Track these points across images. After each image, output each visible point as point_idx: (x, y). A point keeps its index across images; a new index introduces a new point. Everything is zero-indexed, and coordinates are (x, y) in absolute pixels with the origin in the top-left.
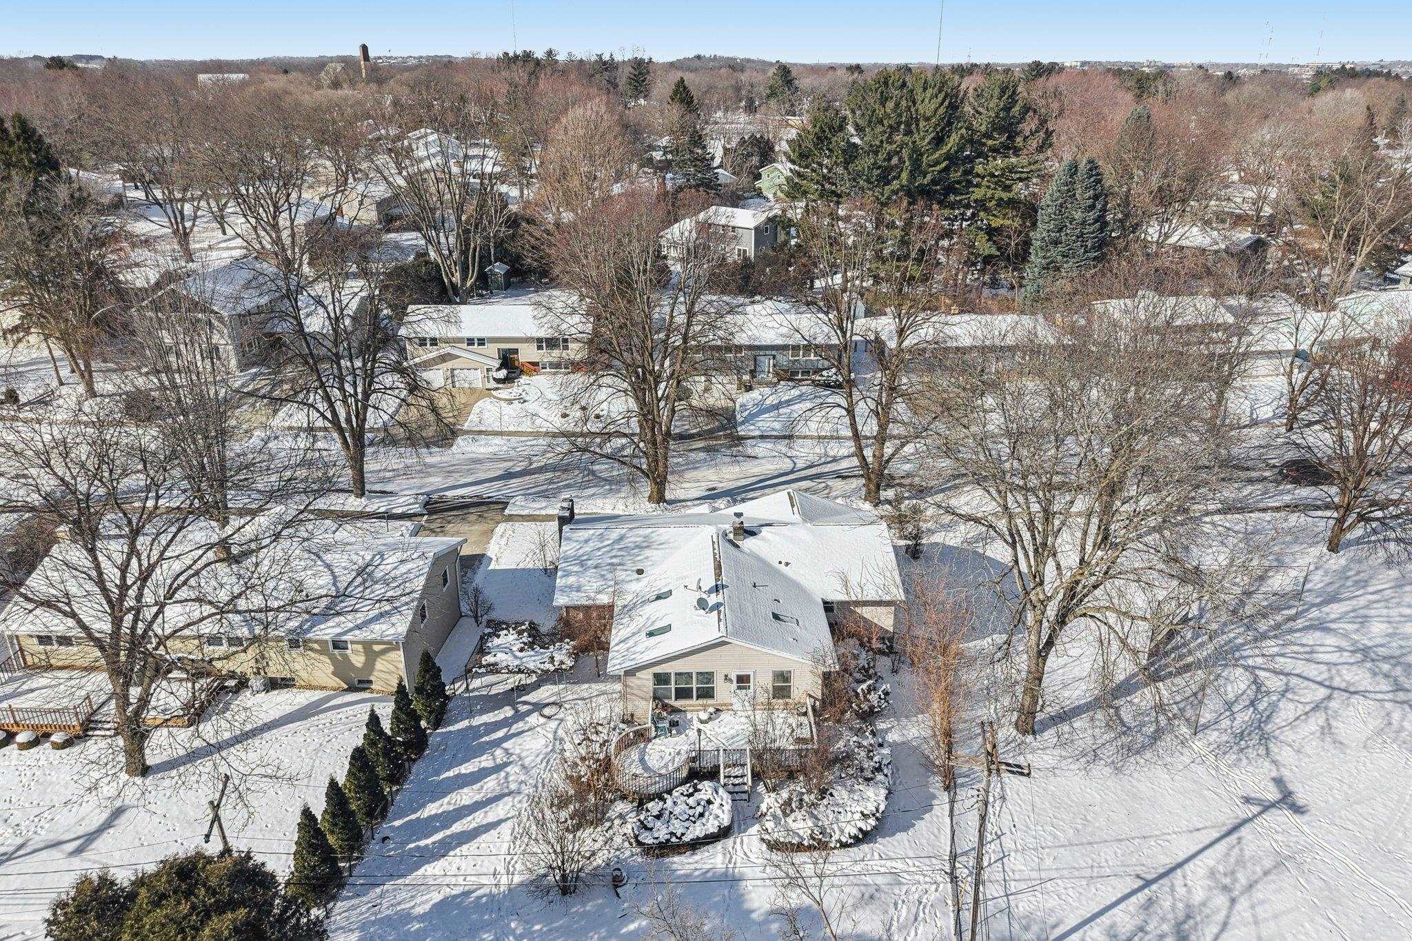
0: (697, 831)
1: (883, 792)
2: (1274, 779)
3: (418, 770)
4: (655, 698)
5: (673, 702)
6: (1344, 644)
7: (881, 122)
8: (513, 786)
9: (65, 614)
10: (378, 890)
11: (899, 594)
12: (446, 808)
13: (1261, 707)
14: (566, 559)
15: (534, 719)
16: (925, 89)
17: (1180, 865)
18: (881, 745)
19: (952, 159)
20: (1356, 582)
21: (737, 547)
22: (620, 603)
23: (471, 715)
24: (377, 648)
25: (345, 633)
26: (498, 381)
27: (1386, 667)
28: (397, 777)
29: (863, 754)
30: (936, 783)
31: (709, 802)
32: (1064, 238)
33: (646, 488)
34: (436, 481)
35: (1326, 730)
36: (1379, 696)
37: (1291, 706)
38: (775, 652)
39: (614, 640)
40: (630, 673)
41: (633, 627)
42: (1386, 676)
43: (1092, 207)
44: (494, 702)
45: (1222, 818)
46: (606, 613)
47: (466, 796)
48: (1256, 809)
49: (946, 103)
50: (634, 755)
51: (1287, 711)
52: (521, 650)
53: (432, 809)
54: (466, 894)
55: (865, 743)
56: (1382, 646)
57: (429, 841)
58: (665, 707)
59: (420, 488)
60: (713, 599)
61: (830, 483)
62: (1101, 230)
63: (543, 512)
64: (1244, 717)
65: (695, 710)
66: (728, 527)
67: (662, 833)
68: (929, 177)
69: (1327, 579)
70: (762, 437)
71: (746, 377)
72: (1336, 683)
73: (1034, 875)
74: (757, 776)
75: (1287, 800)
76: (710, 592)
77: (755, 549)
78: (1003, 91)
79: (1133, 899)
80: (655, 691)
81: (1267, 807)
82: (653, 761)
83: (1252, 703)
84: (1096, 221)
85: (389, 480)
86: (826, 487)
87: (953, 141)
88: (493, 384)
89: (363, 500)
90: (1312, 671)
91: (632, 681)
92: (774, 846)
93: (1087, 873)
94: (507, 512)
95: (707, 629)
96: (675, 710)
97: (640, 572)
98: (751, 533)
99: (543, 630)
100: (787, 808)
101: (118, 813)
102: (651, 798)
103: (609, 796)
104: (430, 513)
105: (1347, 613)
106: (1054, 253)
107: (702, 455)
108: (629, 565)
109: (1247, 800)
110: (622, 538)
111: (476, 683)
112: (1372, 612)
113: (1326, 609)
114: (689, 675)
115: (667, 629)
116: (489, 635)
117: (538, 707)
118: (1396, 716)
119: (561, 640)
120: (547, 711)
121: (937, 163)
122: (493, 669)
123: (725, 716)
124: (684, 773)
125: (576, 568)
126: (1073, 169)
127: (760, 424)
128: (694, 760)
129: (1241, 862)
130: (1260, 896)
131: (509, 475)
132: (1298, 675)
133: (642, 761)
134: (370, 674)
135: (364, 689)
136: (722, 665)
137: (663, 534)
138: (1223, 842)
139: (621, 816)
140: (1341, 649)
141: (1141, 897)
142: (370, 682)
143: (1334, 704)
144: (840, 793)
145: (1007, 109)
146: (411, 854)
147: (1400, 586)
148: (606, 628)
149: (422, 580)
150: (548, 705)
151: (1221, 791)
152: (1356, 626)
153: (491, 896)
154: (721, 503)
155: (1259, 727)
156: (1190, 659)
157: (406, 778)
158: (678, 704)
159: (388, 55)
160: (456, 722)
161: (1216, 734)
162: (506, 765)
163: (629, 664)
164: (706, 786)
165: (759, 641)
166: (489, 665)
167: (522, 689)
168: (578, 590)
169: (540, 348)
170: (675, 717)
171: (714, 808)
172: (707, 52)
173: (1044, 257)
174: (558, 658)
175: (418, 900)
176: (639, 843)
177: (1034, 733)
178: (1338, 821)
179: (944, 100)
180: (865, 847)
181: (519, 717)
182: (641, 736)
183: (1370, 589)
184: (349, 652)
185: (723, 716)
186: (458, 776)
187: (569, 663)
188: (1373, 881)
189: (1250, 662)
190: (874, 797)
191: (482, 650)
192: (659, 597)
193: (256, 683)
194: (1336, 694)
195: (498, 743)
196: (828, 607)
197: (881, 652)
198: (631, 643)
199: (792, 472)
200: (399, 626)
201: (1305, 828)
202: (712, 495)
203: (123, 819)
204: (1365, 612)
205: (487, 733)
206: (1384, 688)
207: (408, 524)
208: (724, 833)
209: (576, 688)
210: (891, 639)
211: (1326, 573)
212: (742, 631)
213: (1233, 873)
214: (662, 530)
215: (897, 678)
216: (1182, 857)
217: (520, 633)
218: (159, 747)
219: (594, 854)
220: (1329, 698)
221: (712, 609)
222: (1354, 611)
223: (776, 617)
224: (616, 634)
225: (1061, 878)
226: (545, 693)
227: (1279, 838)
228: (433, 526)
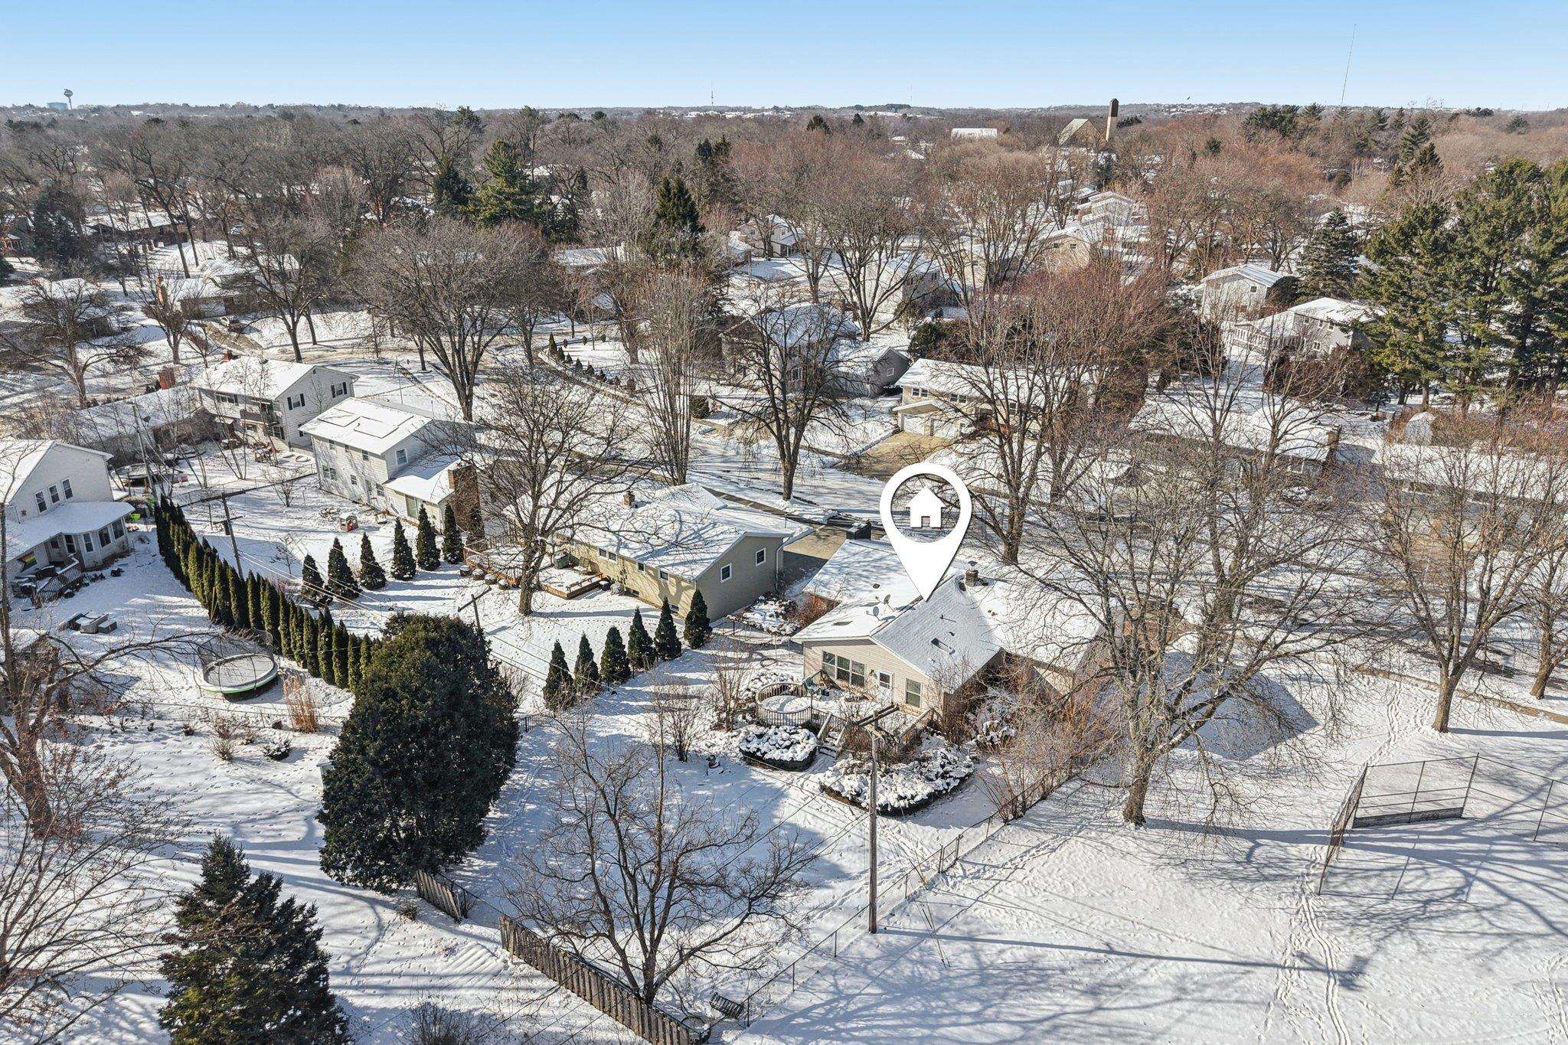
0: (776, 756)
2: (1357, 957)
3: (660, 666)
4: (821, 671)
5: (834, 680)
10: (590, 716)
11: (1076, 667)
17: (1160, 957)
21: (963, 589)
22: (845, 602)
24: (683, 584)
25: (663, 566)
26: (963, 435)
28: (642, 663)
31: (798, 742)
34: (851, 504)
35: (1488, 953)
38: (906, 661)
39: (814, 623)
40: (807, 645)
41: (833, 618)
45: (1252, 953)
46: (829, 606)
48: (1299, 964)
51: (1463, 922)
57: (634, 703)
58: (827, 681)
59: (839, 505)
64: (1398, 905)
65: (848, 692)
73: (1016, 901)
75: (1347, 975)
76: (897, 608)
77: (978, 596)
79: (1082, 953)
80: (824, 666)
83: (1427, 901)
85: (819, 495)
88: (960, 438)
89: (787, 503)
91: (808, 652)
92: (824, 789)
93: (1064, 920)
96: (835, 687)
97: (876, 586)
98: (983, 583)
108: (872, 579)
109: (1300, 955)
111: (742, 633)
114: (848, 661)
115: (847, 623)
116: (761, 601)
120: (765, 663)
124: (802, 722)
125: (835, 570)
128: (815, 716)
129: (1224, 984)
130: (1210, 1009)
133: (783, 704)
134: (678, 603)
135: (671, 612)
136: (871, 661)
141: (1090, 955)
142: (679, 609)
146: (620, 706)
148: (822, 613)
149: (727, 547)
150: (770, 659)
151: (1281, 938)
155: (1403, 920)
157: (652, 668)
158: (838, 683)
161: (1344, 903)
164: (803, 733)
165: (898, 650)
167: (767, 647)
168: (824, 584)
170: (830, 690)
171: (798, 748)
174: (785, 626)
175: (605, 729)
180: (893, 821)
181: (749, 660)
184: (668, 582)
185: (864, 702)
187: (788, 631)
191: (749, 609)
192: (866, 605)
193: (615, 587)
196: (998, 654)
198: (821, 626)
201: (1334, 999)
205: (721, 661)
208: (800, 767)
212: (890, 638)
213: (1205, 985)
216: (1170, 954)
217: (781, 606)
220: (1537, 935)
223: (935, 642)
224: (821, 620)
225: (1036, 913)
226: (777, 653)
227: (1293, 989)
228: (820, 533)
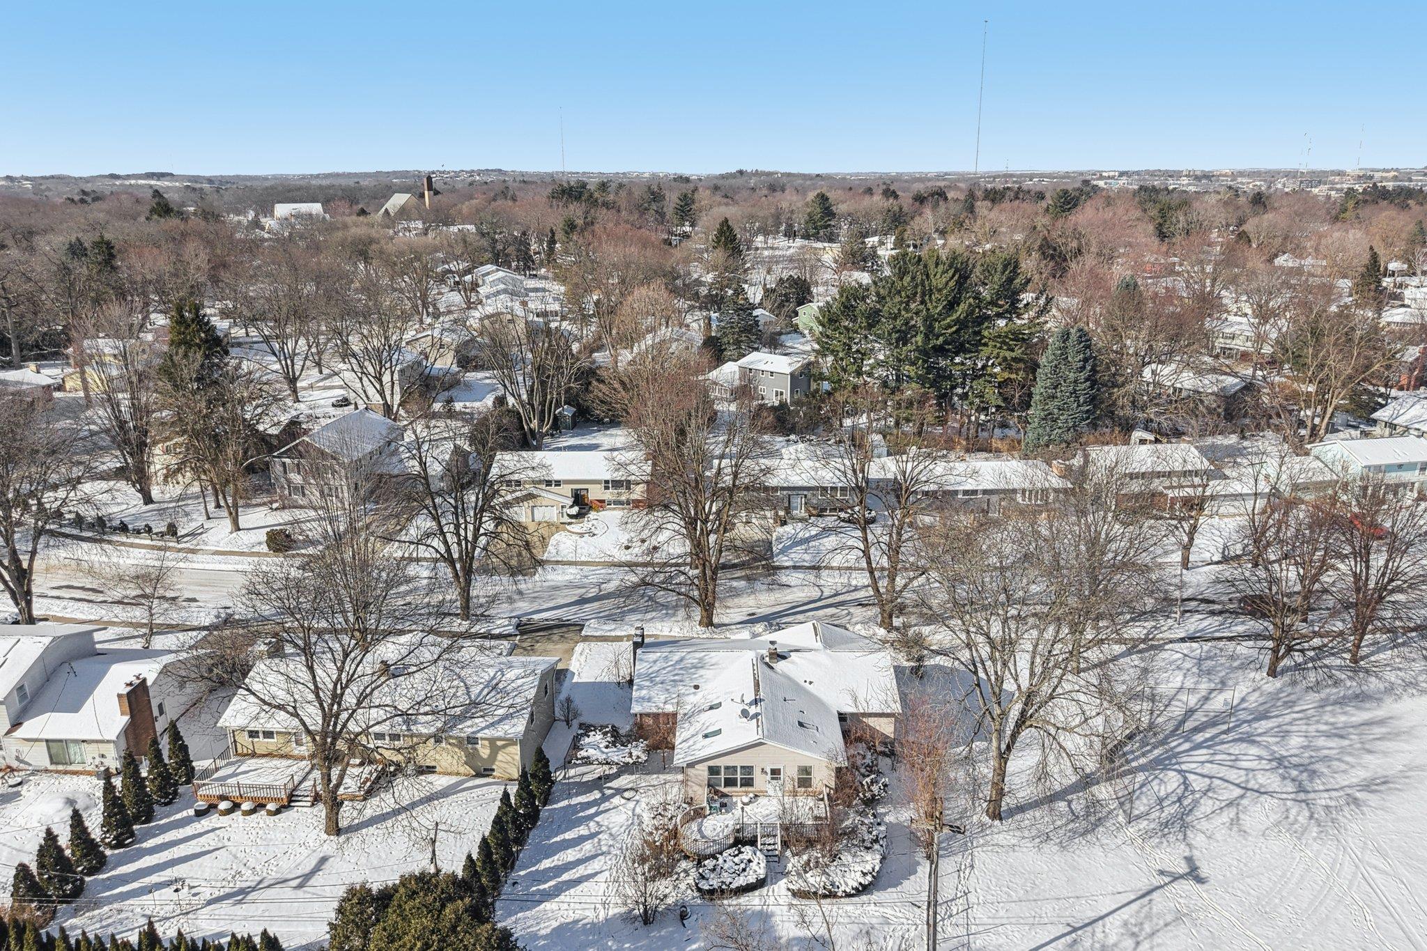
0: (741, 881)
1: (878, 857)
2: (1185, 858)
3: (534, 836)
4: (709, 785)
5: (722, 789)
6: (1264, 753)
7: (899, 292)
8: (604, 849)
9: (292, 715)
10: (513, 918)
11: (897, 708)
12: (556, 863)
13: (1186, 803)
14: (639, 676)
15: (617, 800)
16: (937, 265)
17: (1102, 918)
18: (879, 824)
19: (962, 324)
20: (1286, 703)
21: (772, 668)
22: (682, 712)
23: (569, 796)
24: (499, 743)
25: (478, 731)
26: (571, 516)
27: (1294, 773)
28: (520, 841)
29: (864, 828)
30: (920, 855)
31: (750, 861)
32: (1059, 395)
33: (697, 613)
34: (523, 606)
35: (1235, 821)
36: (1284, 796)
37: (1210, 802)
38: (800, 751)
39: (677, 741)
40: (691, 765)
41: (692, 731)
42: (1293, 780)
43: (1083, 368)
44: (587, 787)
45: (1140, 885)
46: (671, 720)
47: (571, 855)
48: (1167, 879)
49: (956, 277)
50: (694, 826)
51: (1206, 806)
52: (607, 747)
53: (546, 864)
54: (576, 922)
55: (866, 821)
56: (1295, 756)
57: (546, 886)
58: (716, 792)
59: (512, 611)
60: (753, 710)
61: (852, 610)
62: (1092, 387)
63: (613, 634)
64: (1170, 810)
65: (739, 795)
66: (765, 652)
67: (715, 883)
68: (941, 339)
69: (1261, 700)
70: (795, 567)
71: (781, 513)
72: (1250, 786)
73: (990, 921)
74: (785, 844)
75: (1194, 874)
76: (751, 704)
77: (786, 670)
78: (1005, 267)
79: (1063, 940)
80: (709, 780)
81: (1176, 878)
82: (708, 832)
83: (1179, 800)
84: (1086, 380)
85: (487, 605)
86: (849, 614)
87: (962, 309)
88: (566, 519)
89: (469, 623)
90: (1233, 775)
91: (691, 771)
92: (795, 894)
93: (1031, 921)
94: (583, 633)
95: (748, 732)
96: (724, 795)
97: (696, 687)
98: (783, 657)
99: (622, 732)
100: (806, 867)
101: (324, 860)
102: (706, 857)
103: (677, 856)
104: (522, 633)
105: (1272, 728)
106: (1052, 406)
107: (743, 583)
108: (687, 682)
109: (1162, 873)
110: (682, 660)
111: (572, 772)
112: (1294, 728)
113: (1255, 725)
114: (735, 768)
115: (719, 732)
116: (582, 735)
117: (619, 791)
118: (1293, 812)
119: (636, 740)
120: (626, 795)
121: (949, 326)
122: (587, 761)
123: (762, 800)
124: (731, 841)
125: (648, 683)
126: (1065, 336)
127: (793, 556)
128: (738, 831)
129: (1149, 917)
130: (1160, 941)
131: (582, 601)
132: (1220, 778)
133: (700, 831)
134: (493, 763)
135: (488, 776)
136: (760, 761)
137: (714, 657)
138: (1138, 902)
139: (685, 871)
140: (1260, 758)
141: (1069, 939)
142: (493, 770)
143: (1245, 802)
144: (846, 858)
145: (1010, 280)
146: (533, 894)
147: (1322, 707)
148: (672, 731)
149: (533, 691)
150: (627, 790)
151: (1143, 866)
152: (1278, 739)
153: (593, 924)
154: (759, 628)
155: (1182, 819)
156: (1134, 764)
157: (525, 841)
158: (726, 790)
159: (442, 169)
160: (559, 801)
161: (1146, 823)
162: (598, 833)
163: (690, 759)
164: (748, 851)
165: (788, 743)
166: (583, 758)
167: (608, 778)
168: (649, 700)
169: (607, 488)
170: (725, 800)
171: (753, 865)
172: (749, 168)
173: (1043, 410)
174: (635, 753)
175: (542, 926)
176: (699, 890)
177: (1001, 819)
178: (1230, 890)
179: (953, 276)
180: (864, 898)
181: (605, 798)
182: (699, 814)
183: (1297, 709)
184: (479, 747)
185: (760, 800)
186: (564, 840)
187: (644, 757)
188: (1248, 933)
189: (1184, 767)
190: (872, 860)
191: (576, 746)
192: (711, 708)
193: (410, 769)
194: (1249, 794)
195: (591, 817)
196: (842, 717)
197: (883, 754)
198: (691, 742)
199: (820, 599)
200: (518, 727)
201: (1204, 895)
202: (752, 620)
203: (327, 865)
204: (1288, 728)
205: (583, 810)
206: (1290, 790)
207: (505, 643)
208: (760, 884)
209: (647, 777)
210: (892, 743)
211: (1261, 695)
212: (775, 734)
213: (1141, 924)
214: (713, 654)
215: (895, 775)
216: (1105, 912)
217: (605, 734)
218: (347, 814)
219: (665, 896)
220: (1242, 797)
221: (752, 718)
222: (1279, 726)
223: (801, 724)
224: (680, 737)
225: (1011, 924)
226: (624, 781)
227: (1181, 901)
228: (525, 645)
